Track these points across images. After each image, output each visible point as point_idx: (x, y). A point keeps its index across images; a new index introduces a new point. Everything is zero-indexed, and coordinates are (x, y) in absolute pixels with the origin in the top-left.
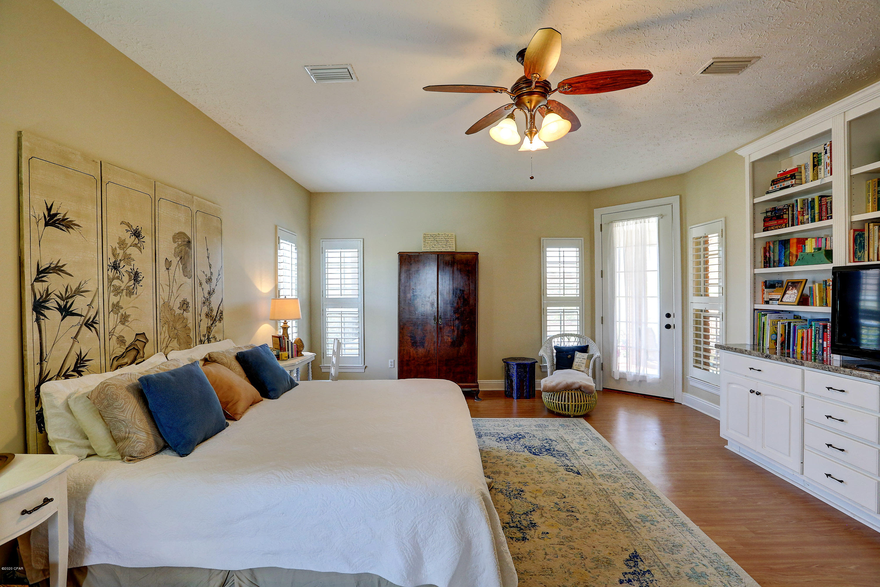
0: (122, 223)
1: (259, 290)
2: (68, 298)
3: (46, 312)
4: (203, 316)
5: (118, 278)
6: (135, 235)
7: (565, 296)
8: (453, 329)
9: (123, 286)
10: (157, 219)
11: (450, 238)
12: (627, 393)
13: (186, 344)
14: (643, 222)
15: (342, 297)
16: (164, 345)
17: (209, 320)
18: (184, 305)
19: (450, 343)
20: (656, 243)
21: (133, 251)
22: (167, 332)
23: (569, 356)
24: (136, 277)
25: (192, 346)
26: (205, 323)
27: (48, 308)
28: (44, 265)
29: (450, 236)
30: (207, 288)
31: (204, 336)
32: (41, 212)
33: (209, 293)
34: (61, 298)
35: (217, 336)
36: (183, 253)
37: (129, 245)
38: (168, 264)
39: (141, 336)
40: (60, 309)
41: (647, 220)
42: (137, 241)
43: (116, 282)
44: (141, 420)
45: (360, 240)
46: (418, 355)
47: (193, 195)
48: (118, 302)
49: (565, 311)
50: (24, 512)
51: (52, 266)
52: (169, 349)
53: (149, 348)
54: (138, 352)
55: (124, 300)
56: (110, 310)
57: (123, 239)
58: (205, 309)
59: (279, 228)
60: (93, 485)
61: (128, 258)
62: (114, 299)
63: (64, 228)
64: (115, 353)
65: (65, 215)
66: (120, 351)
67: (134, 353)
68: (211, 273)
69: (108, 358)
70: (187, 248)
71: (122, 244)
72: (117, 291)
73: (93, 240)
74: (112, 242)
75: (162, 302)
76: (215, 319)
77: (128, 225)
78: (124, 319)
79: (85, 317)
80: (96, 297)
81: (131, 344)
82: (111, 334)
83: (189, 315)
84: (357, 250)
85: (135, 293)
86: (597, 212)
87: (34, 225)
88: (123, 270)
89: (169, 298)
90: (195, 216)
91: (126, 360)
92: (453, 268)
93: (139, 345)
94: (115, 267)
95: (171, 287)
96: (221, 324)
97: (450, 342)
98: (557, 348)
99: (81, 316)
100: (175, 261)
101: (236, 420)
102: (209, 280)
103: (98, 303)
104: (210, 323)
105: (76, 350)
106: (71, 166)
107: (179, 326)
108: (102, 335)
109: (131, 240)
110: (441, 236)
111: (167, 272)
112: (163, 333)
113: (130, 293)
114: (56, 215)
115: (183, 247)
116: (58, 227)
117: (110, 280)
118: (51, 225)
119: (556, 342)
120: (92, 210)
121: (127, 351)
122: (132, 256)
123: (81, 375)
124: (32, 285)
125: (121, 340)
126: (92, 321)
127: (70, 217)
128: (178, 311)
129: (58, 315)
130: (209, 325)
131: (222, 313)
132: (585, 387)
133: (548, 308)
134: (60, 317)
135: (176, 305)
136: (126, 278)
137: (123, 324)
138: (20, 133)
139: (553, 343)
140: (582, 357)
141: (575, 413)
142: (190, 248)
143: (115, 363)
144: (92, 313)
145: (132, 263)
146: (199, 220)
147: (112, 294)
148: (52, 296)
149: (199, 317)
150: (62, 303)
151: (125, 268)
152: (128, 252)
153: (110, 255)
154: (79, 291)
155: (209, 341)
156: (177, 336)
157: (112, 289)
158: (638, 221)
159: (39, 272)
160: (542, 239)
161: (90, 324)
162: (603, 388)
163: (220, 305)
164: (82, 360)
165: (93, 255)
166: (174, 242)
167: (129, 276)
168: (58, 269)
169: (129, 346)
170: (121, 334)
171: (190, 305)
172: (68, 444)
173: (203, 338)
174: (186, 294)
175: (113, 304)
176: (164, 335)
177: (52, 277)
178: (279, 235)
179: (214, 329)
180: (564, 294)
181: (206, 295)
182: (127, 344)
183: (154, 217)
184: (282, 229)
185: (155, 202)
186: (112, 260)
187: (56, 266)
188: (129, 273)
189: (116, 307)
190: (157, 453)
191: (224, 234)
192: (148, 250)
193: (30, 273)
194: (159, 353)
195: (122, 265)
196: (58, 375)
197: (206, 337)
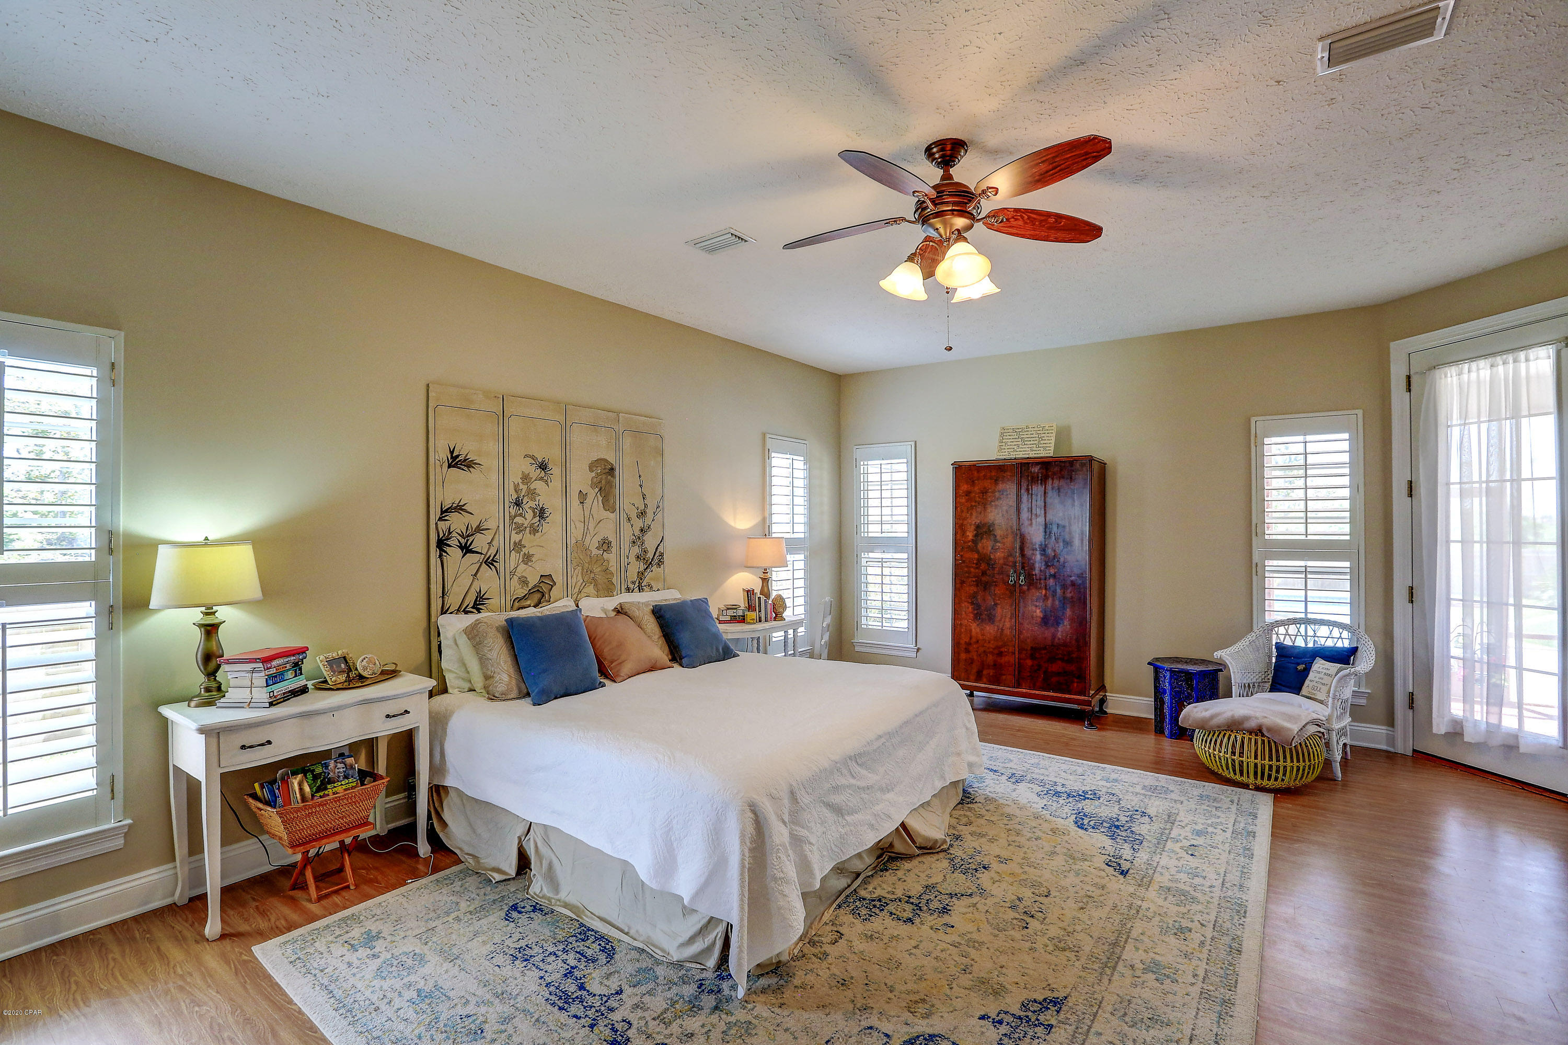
0: (526, 456)
1: (731, 526)
2: (468, 536)
3: (448, 549)
4: (632, 559)
5: (521, 515)
6: (540, 467)
7: (1310, 537)
8: (1045, 595)
9: (526, 523)
10: (568, 447)
11: (1046, 432)
12: (1473, 771)
13: (608, 590)
14: (1511, 361)
15: (884, 535)
16: (577, 590)
17: (642, 564)
18: (605, 545)
19: (1039, 620)
20: (1552, 410)
21: (538, 486)
22: (580, 575)
23: (1300, 667)
24: (541, 513)
25: (615, 593)
26: (636, 567)
27: (450, 546)
28: (447, 505)
29: (1047, 428)
30: (638, 524)
31: (634, 583)
32: (444, 455)
33: (642, 530)
34: (462, 536)
35: (653, 584)
36: (603, 482)
37: (534, 478)
38: (583, 496)
39: (547, 578)
40: (461, 547)
41: (1522, 355)
42: (543, 474)
43: (518, 520)
44: (505, 662)
45: (910, 443)
46: (983, 635)
47: (618, 413)
48: (521, 540)
49: (1309, 569)
50: (388, 716)
51: (454, 505)
52: (583, 594)
53: (555, 593)
54: (543, 595)
55: (527, 538)
56: (512, 549)
57: (527, 473)
58: (636, 550)
59: (768, 436)
60: (452, 713)
61: (532, 494)
62: (516, 537)
63: (465, 468)
64: (517, 594)
65: (467, 455)
66: (521, 592)
67: (538, 596)
68: (646, 506)
69: (508, 598)
70: (609, 477)
71: (526, 478)
72: (519, 529)
73: (494, 477)
74: (514, 477)
75: (574, 541)
76: (651, 563)
77: (533, 457)
78: (528, 558)
79: (485, 555)
80: (497, 536)
81: (535, 586)
82: (513, 573)
83: (612, 557)
84: (905, 460)
85: (540, 530)
86: (1399, 350)
87: (438, 469)
88: (526, 507)
89: (584, 535)
90: (621, 437)
91: (528, 603)
92: (1045, 487)
93: (545, 588)
94: (518, 503)
95: (586, 524)
96: (660, 570)
97: (1040, 617)
98: (1279, 647)
99: (481, 554)
100: (592, 493)
101: (615, 681)
102: (642, 514)
103: (499, 542)
104: (642, 568)
105: (476, 587)
106: (472, 407)
107: (597, 570)
108: (502, 574)
109: (535, 473)
110: (1030, 429)
111: (581, 506)
112: (575, 576)
113: (534, 531)
114: (458, 456)
115: (604, 476)
116: (459, 468)
117: (512, 518)
118: (454, 467)
119: (1283, 636)
120: (493, 447)
121: (530, 593)
122: (537, 491)
123: (480, 612)
124: (436, 523)
125: (524, 581)
126: (493, 560)
127: (471, 457)
128: (595, 552)
129: (459, 552)
130: (642, 569)
131: (662, 555)
132: (1269, 730)
133: (1267, 563)
134: (461, 554)
135: (593, 544)
136: (529, 515)
137: (526, 564)
138: (428, 385)
139: (1274, 637)
140: (1324, 671)
141: (1259, 782)
142: (613, 476)
143: (517, 605)
144: (492, 552)
145: (537, 499)
146: (627, 442)
147: (514, 532)
148: (454, 534)
149: (626, 559)
150: (463, 541)
151: (528, 504)
152: (532, 487)
153: (512, 491)
154: (479, 529)
155: (640, 589)
156: (594, 581)
157: (514, 526)
158: (1499, 359)
159: (442, 512)
160: (1253, 420)
161: (490, 562)
162: (1414, 751)
163: (659, 545)
164: (481, 598)
165: (493, 493)
166: (591, 470)
167: (534, 512)
168: (459, 508)
169: (533, 588)
170: (524, 574)
171: (613, 544)
172: (455, 675)
173: (631, 586)
174: (607, 531)
175: (515, 543)
176: (576, 579)
177: (454, 517)
178: (768, 445)
179: (649, 576)
180: (1306, 535)
181: (637, 533)
182: (530, 586)
183: (565, 445)
184: (773, 436)
185: (565, 428)
186: (515, 496)
187: (458, 506)
188: (533, 510)
189: (518, 546)
190: (518, 698)
191: (665, 455)
192: (556, 483)
193: (435, 514)
194: (569, 598)
195: (525, 502)
196: (458, 610)
197: (637, 584)
